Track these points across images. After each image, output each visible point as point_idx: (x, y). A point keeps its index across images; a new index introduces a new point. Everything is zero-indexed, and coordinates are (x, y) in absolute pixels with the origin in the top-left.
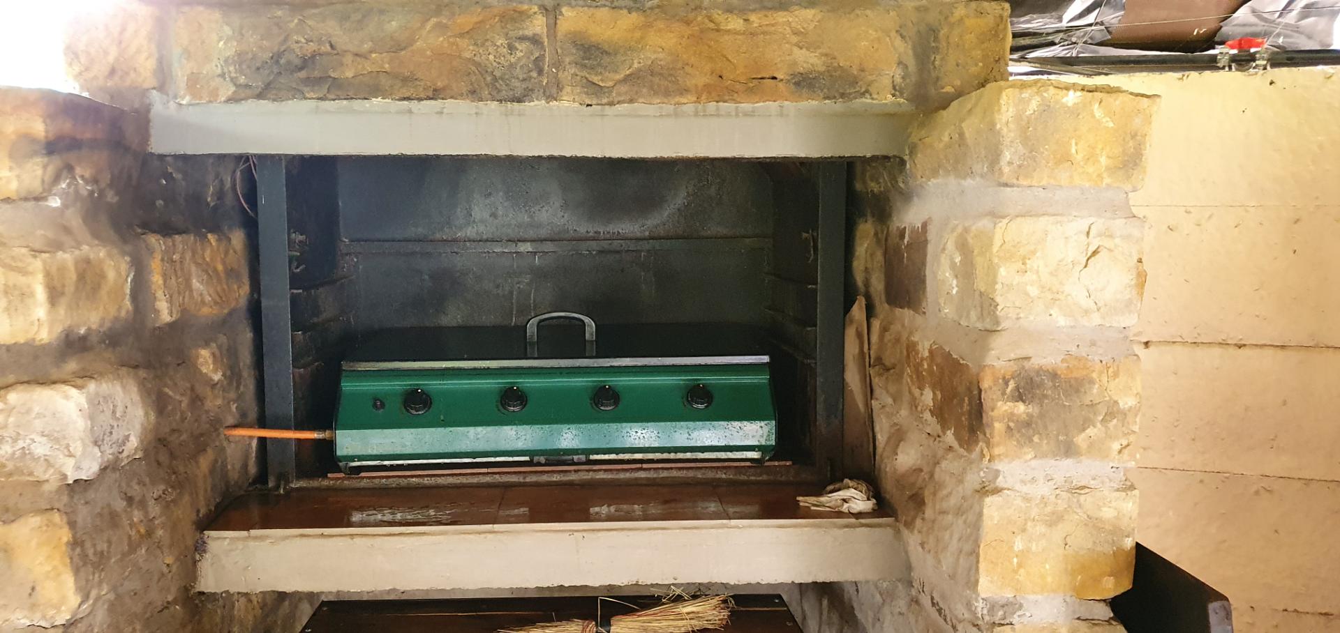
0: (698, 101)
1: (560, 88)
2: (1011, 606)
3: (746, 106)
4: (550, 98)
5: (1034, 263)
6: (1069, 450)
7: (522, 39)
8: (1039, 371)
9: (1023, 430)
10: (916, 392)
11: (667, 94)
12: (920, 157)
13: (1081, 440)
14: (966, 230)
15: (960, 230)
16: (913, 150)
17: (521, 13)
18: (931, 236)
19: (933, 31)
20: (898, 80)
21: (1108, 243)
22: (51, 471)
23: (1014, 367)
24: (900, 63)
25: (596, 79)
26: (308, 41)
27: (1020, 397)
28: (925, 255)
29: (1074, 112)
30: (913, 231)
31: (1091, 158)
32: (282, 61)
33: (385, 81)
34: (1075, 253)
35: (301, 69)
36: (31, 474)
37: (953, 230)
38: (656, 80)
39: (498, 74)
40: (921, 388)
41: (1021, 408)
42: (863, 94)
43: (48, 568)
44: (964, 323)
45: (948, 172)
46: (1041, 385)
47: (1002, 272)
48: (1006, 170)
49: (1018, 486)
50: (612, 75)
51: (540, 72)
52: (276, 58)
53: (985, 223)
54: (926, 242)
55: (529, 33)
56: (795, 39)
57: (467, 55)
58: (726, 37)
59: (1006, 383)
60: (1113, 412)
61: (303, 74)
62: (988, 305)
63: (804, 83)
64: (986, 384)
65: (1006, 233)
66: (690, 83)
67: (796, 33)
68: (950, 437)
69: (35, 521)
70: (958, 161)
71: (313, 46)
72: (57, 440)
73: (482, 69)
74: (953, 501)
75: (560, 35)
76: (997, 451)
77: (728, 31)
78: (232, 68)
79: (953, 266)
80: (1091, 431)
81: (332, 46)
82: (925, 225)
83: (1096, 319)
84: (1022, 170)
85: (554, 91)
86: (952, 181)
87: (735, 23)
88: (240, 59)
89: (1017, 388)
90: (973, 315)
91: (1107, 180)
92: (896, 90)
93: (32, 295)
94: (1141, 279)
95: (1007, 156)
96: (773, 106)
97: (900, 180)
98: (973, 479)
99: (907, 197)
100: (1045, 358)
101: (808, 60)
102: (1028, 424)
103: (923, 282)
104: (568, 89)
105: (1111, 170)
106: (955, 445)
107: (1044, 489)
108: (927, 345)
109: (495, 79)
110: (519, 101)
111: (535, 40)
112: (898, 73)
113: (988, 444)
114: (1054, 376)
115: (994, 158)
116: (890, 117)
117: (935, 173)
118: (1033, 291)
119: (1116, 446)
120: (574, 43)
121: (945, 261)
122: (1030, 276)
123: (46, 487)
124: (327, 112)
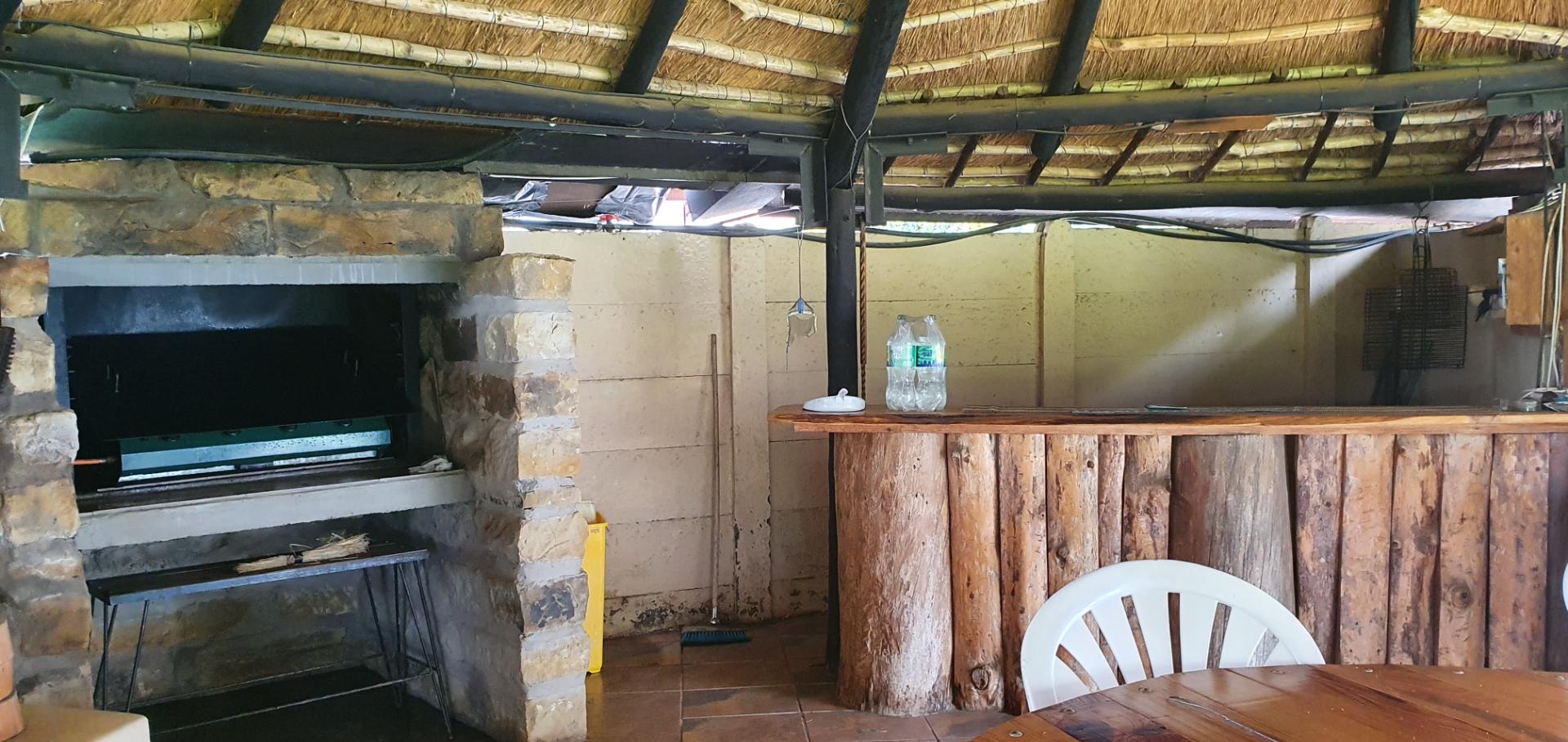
0: (351, 254)
1: (275, 248)
2: (534, 483)
3: (376, 257)
4: (269, 253)
5: (532, 332)
6: (552, 412)
7: (257, 223)
8: (538, 379)
9: (533, 404)
10: (475, 401)
11: (335, 251)
12: (468, 284)
13: (556, 408)
14: (499, 319)
15: (495, 319)
16: (463, 280)
17: (254, 208)
18: (478, 321)
19: (468, 222)
20: (452, 245)
21: (560, 323)
22: (61, 457)
23: (526, 378)
24: (453, 237)
25: (297, 244)
26: (134, 223)
27: (530, 390)
28: (475, 332)
29: (543, 267)
30: (466, 321)
31: (551, 287)
32: (117, 234)
33: (175, 246)
34: (548, 328)
35: (127, 238)
36: (47, 460)
37: (491, 320)
38: (329, 244)
39: (242, 241)
40: (477, 399)
41: (531, 395)
42: (435, 252)
43: (62, 508)
44: (500, 362)
45: (485, 292)
46: (538, 385)
47: (519, 336)
48: (517, 292)
49: (532, 430)
50: (306, 242)
51: (265, 240)
52: (113, 232)
53: (508, 316)
54: (475, 326)
55: (258, 219)
56: (401, 224)
57: (226, 231)
58: (366, 224)
59: (524, 384)
60: (568, 395)
61: (127, 241)
62: (513, 352)
63: (405, 246)
64: (516, 386)
65: (518, 320)
66: (347, 246)
67: (401, 221)
68: (497, 415)
69: (54, 484)
70: (493, 287)
71: (135, 226)
72: (64, 441)
73: (234, 239)
74: (502, 444)
75: (275, 220)
76: (522, 415)
77: (367, 220)
78: (84, 238)
79: (493, 336)
80: (559, 403)
81: (147, 226)
82: (474, 318)
83: (558, 356)
84: (524, 293)
85: (272, 250)
86: (488, 296)
87: (370, 216)
88: (89, 234)
89: (529, 386)
90: (506, 357)
91: (558, 296)
92: (451, 250)
93: (47, 365)
94: (575, 337)
95: (517, 286)
96: (390, 257)
97: (454, 295)
98: (512, 430)
99: (458, 304)
100: (539, 373)
101: (408, 235)
102: (534, 402)
103: (475, 345)
104: (280, 249)
105: (560, 292)
106: (501, 418)
107: (542, 430)
108: (481, 375)
109: (241, 243)
110: (253, 255)
111: (262, 223)
112: (452, 242)
113: (519, 412)
114: (544, 380)
115: (511, 286)
116: (447, 264)
117: (477, 292)
118: (532, 345)
119: (570, 409)
120: (283, 225)
121: (488, 335)
122: (530, 338)
123: (59, 466)
124: (139, 262)
